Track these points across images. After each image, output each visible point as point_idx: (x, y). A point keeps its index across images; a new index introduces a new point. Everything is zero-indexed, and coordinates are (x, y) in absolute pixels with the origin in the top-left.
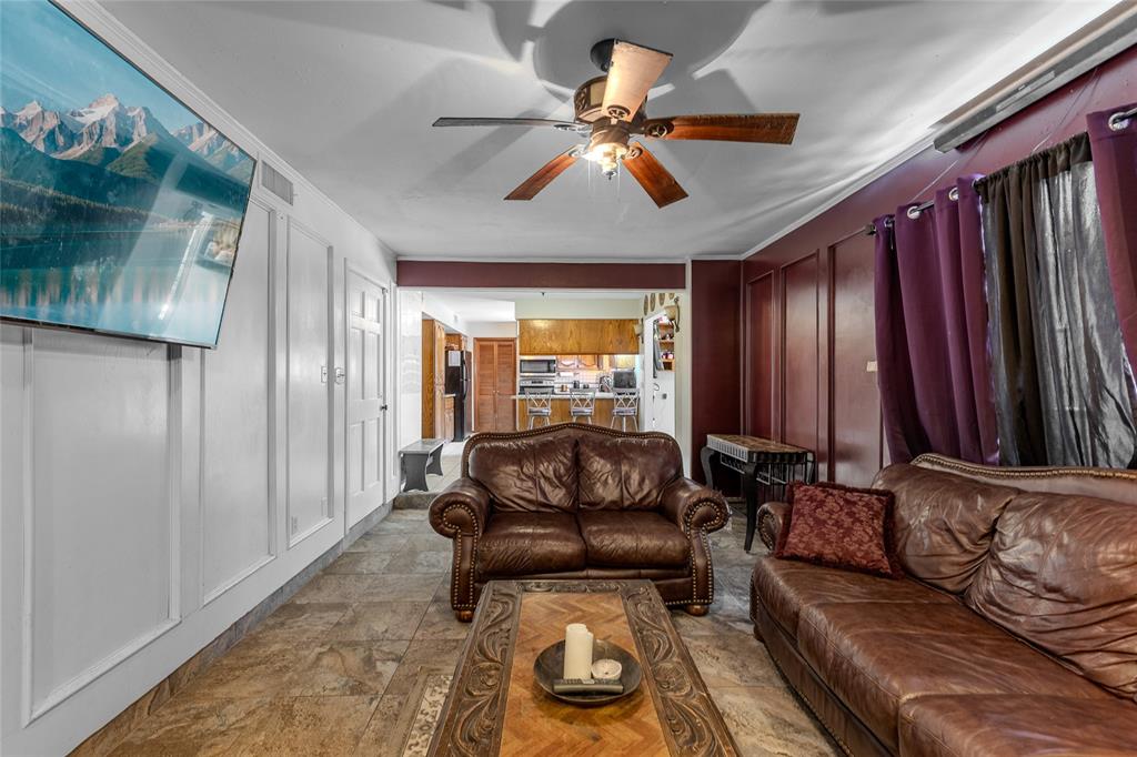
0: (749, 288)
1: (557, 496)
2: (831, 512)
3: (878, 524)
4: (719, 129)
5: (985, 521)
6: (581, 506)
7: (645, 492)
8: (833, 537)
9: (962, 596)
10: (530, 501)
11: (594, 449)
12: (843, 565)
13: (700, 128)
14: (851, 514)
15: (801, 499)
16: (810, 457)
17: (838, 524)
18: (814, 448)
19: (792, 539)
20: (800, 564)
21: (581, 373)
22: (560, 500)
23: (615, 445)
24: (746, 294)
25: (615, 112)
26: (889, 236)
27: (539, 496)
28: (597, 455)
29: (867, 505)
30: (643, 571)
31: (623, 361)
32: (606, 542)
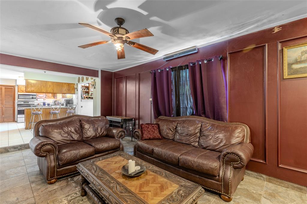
0: (115, 79)
1: (76, 137)
2: (150, 129)
3: (158, 130)
4: (143, 48)
5: (175, 126)
6: (84, 139)
7: (102, 132)
8: (152, 134)
9: (173, 140)
10: (67, 140)
11: (86, 122)
12: (154, 139)
13: (140, 47)
14: (154, 129)
15: (144, 127)
16: (133, 119)
17: (152, 131)
18: (135, 117)
19: (144, 136)
20: (147, 140)
21: (47, 99)
22: (78, 138)
23: (92, 120)
24: (115, 81)
25: (127, 38)
26: (155, 74)
27: (71, 138)
28: (87, 124)
29: (156, 127)
30: (109, 152)
31: (69, 96)
32: (100, 146)
